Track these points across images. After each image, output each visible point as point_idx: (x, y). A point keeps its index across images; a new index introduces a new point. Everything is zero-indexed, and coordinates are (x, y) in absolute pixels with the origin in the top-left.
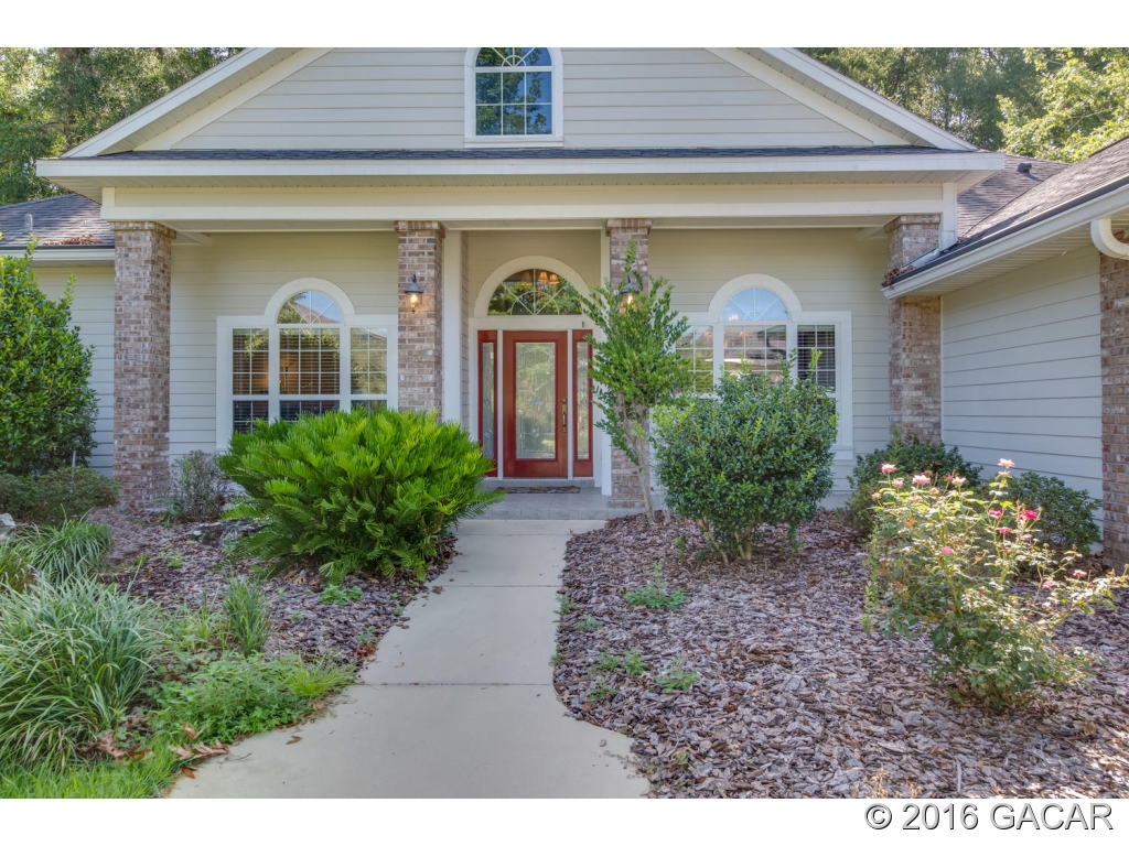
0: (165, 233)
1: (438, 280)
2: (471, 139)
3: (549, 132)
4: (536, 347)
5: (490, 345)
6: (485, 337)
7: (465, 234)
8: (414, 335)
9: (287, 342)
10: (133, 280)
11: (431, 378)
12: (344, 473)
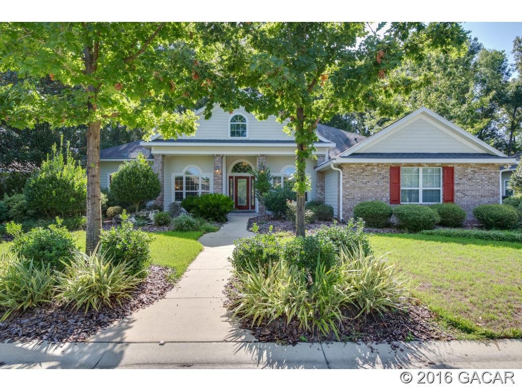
0: (163, 156)
1: (222, 167)
2: (229, 138)
3: (245, 136)
4: (243, 180)
5: (232, 180)
6: (231, 177)
7: (226, 156)
8: (217, 178)
9: (188, 179)
10: (158, 166)
11: (221, 187)
12: (211, 204)
